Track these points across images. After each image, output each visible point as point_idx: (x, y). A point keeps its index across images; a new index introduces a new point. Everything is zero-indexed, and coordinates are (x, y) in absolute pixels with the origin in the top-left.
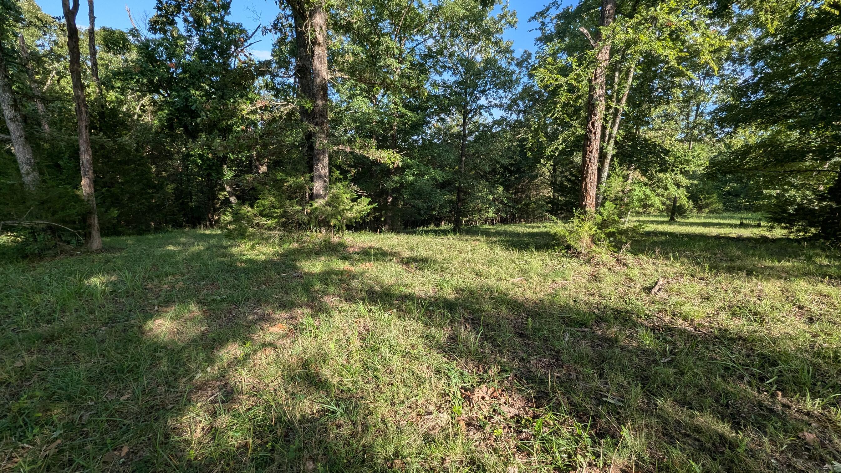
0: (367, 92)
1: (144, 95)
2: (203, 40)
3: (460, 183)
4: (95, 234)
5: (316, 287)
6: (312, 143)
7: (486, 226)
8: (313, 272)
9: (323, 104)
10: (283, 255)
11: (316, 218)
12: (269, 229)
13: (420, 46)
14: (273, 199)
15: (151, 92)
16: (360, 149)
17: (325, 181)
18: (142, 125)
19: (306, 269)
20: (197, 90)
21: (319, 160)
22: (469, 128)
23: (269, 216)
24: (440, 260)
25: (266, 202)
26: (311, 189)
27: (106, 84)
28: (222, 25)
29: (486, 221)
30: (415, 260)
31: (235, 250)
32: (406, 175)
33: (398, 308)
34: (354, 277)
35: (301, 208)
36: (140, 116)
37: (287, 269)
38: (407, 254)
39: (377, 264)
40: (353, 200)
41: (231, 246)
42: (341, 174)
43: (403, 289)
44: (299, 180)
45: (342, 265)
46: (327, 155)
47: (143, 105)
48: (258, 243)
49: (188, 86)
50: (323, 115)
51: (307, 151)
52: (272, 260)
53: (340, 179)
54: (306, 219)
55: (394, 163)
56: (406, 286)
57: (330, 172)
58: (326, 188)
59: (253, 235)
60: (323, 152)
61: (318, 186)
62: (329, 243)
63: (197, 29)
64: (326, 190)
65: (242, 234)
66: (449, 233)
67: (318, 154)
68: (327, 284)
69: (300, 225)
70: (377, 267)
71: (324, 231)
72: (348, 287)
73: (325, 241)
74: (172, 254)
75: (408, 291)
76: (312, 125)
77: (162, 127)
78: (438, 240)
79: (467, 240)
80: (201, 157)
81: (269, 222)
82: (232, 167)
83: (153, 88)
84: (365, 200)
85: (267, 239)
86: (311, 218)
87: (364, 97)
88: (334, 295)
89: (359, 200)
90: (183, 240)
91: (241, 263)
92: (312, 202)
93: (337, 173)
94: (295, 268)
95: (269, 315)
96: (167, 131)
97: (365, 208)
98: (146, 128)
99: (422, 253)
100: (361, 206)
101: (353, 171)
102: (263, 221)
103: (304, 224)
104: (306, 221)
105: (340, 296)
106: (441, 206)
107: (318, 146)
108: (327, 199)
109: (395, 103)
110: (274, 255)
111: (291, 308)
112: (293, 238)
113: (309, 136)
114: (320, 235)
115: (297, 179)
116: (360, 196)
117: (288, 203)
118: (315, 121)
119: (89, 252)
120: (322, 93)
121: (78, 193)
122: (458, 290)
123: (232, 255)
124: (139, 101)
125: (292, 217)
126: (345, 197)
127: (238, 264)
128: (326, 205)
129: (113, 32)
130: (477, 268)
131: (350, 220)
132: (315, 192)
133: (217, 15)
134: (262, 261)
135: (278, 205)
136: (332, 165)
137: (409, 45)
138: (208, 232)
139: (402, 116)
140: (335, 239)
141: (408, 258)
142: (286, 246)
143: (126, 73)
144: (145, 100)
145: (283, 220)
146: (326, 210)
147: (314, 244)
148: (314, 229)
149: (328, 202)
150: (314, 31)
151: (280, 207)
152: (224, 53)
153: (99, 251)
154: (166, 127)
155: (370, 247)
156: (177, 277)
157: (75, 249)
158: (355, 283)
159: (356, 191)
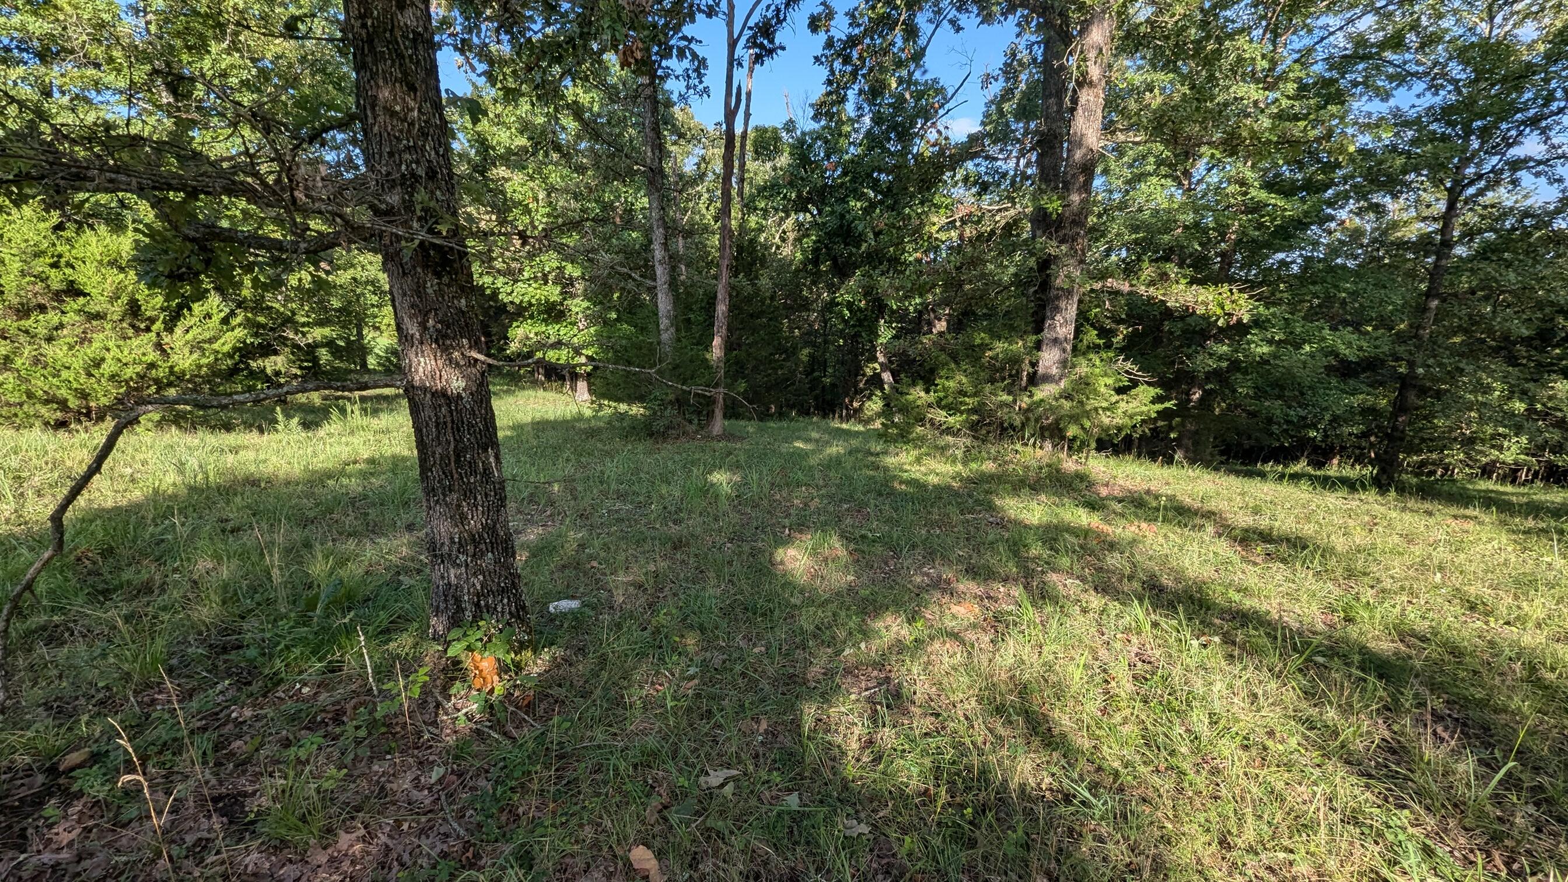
0: (1170, 166)
1: (788, 216)
2: (877, 120)
3: (1411, 365)
4: (718, 414)
5: (1034, 552)
6: (1048, 276)
7: (1483, 485)
8: (1027, 522)
9: (1082, 201)
10: (970, 480)
11: (1037, 420)
12: (949, 431)
13: (1332, 38)
14: (964, 380)
15: (796, 212)
16: (1149, 285)
17: (1064, 351)
18: (780, 260)
19: (1012, 514)
20: (858, 200)
21: (1057, 309)
22: (1465, 224)
23: (952, 408)
24: (1339, 548)
25: (951, 384)
26: (1034, 364)
27: (749, 207)
28: (908, 88)
29: (1487, 471)
30: (1266, 537)
31: (890, 461)
32: (1249, 343)
33: (1224, 635)
34: (1112, 546)
35: (1011, 398)
36: (778, 247)
37: (978, 508)
38: (1244, 520)
39: (1165, 529)
40: (1120, 391)
41: (886, 453)
42: (1099, 336)
43: (1237, 597)
44: (1014, 347)
45: (1083, 518)
46: (1076, 299)
47: (784, 232)
48: (928, 455)
49: (847, 196)
50: (1078, 220)
51: (1036, 292)
52: (949, 487)
53: (1098, 346)
54: (1018, 421)
55: (1230, 315)
56: (1243, 590)
57: (1078, 331)
58: (1064, 364)
59: (922, 439)
60: (1069, 293)
61: (1049, 359)
62: (1058, 471)
63: (872, 103)
64: (1065, 367)
65: (903, 436)
66: (1364, 488)
67: (1058, 298)
68: (1057, 551)
69: (1004, 430)
70: (1165, 536)
71: (1048, 445)
72: (1099, 564)
73: (1049, 466)
74: (803, 455)
75: (1248, 603)
76: (1055, 243)
77: (805, 263)
78: (1333, 500)
79: (1430, 514)
80: (850, 305)
81: (951, 419)
82: (891, 322)
83: (801, 205)
84: (1146, 393)
85: (943, 449)
86: (1028, 419)
87: (1165, 176)
88: (1070, 573)
89: (1133, 392)
90: (815, 435)
91: (901, 483)
92: (1033, 389)
93: (1091, 336)
94: (991, 508)
95: (948, 582)
96: (810, 267)
97: (1145, 409)
98: (784, 265)
99: (1285, 523)
100: (1134, 404)
101: (1123, 330)
102: (940, 415)
103: (1012, 427)
104: (1017, 422)
105: (1083, 579)
106: (1335, 419)
107: (1060, 282)
108: (1063, 384)
109: (1242, 183)
110: (954, 478)
111: (986, 580)
112: (988, 453)
113: (1046, 264)
114: (1039, 453)
115: (1010, 344)
116: (1135, 384)
117: (988, 388)
118: (1061, 233)
119: (709, 437)
120: (1082, 179)
121: (708, 356)
122: (1403, 633)
123: (886, 469)
124: (780, 225)
125: (991, 413)
126: (1104, 384)
127: (896, 485)
128: (1061, 397)
129: (765, 130)
130: (1472, 590)
131: (1106, 430)
132: (1041, 370)
133: (904, 73)
134: (934, 486)
135: (970, 389)
136: (1083, 319)
137: (1299, 42)
138: (844, 426)
139: (1256, 208)
140: (1070, 465)
141: (1247, 531)
142: (974, 466)
143: (773, 186)
144: (789, 224)
145: (975, 417)
146: (1061, 407)
147: (1027, 468)
148: (1032, 441)
149: (1064, 390)
150: (1085, 60)
151: (975, 395)
152: (905, 135)
153: (720, 438)
154: (810, 261)
155: (1148, 492)
156: (811, 490)
157: (696, 432)
158: (1114, 560)
159: (1127, 372)
